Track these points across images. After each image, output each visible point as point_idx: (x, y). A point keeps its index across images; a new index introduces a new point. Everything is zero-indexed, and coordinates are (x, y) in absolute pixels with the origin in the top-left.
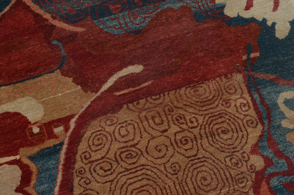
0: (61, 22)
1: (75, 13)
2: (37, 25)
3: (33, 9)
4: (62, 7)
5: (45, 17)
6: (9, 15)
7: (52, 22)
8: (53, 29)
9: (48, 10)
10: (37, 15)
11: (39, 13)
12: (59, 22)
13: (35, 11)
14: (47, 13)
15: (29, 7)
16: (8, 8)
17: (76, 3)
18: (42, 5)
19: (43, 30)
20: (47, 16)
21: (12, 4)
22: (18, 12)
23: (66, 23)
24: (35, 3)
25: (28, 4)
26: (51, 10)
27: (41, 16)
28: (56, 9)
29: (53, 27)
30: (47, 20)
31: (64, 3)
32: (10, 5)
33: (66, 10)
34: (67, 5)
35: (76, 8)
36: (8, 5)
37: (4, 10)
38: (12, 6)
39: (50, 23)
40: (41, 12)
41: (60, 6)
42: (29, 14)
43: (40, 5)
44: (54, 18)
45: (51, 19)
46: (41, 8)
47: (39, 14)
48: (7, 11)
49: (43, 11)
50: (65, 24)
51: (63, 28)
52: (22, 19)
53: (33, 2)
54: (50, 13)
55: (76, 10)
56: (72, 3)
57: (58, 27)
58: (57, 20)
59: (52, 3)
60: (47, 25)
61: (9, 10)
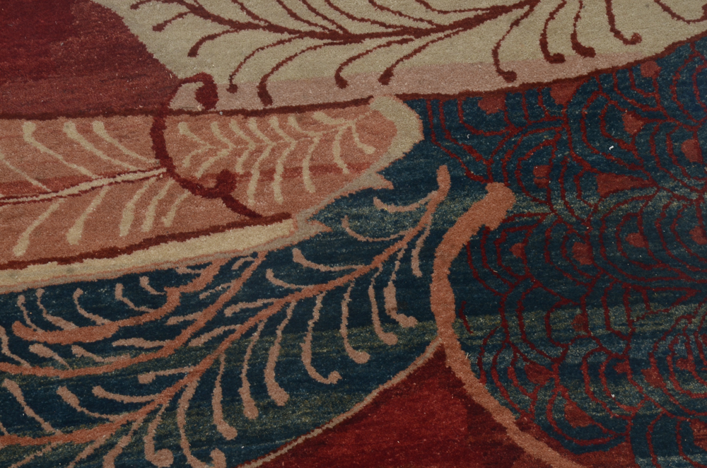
0: (541, 444)
1: (588, 424)
2: (471, 439)
3: (469, 391)
4: (551, 402)
5: (498, 419)
6: (401, 395)
7: (516, 438)
8: (515, 459)
9: (511, 402)
10: (477, 411)
11: (485, 406)
12: (535, 442)
13: (474, 398)
14: (507, 411)
15: (460, 383)
16: (402, 376)
17: (594, 399)
18: (499, 384)
19: (485, 454)
20: (506, 418)
21: (415, 368)
22: (427, 393)
23: (556, 448)
24: (478, 376)
25: (460, 375)
26: (520, 402)
27: (489, 415)
28: (533, 404)
29: (516, 451)
30: (502, 429)
31: (560, 390)
32: (411, 369)
33: (561, 412)
34: (569, 398)
35: (594, 410)
36: (403, 368)
37: (390, 379)
38: (415, 371)
39: (509, 439)
40: (489, 402)
41: (547, 398)
42: (455, 403)
43: (492, 383)
44: (523, 427)
45: (515, 428)
46: (493, 392)
47: (483, 409)
48: (398, 384)
49: (497, 403)
50: (550, 450)
51: (544, 459)
52: (432, 414)
53: (473, 371)
54: (514, 410)
55: (591, 418)
56: (584, 395)
57: (530, 456)
58: (532, 434)
59: (526, 384)
60: (500, 443)
61: (403, 382)
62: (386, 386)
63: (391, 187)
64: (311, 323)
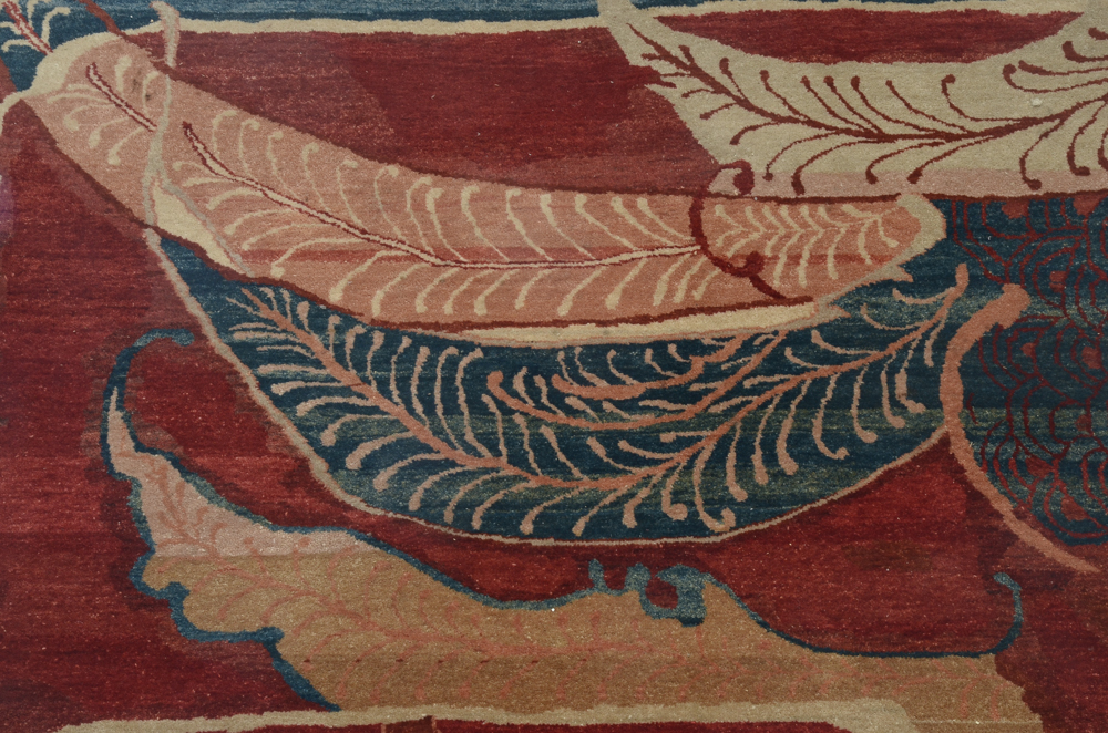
0: (1036, 533)
1: (1083, 518)
2: (969, 522)
3: (970, 477)
4: (1049, 495)
5: (996, 506)
6: (904, 475)
7: (1012, 525)
8: (1009, 545)
9: (1010, 491)
10: (975, 496)
11: (984, 493)
12: (1030, 531)
13: (974, 485)
14: (1006, 499)
15: (961, 469)
16: (906, 458)
17: (1091, 495)
18: (999, 473)
19: (981, 538)
20: (1004, 506)
21: (920, 451)
22: (929, 476)
23: (1050, 538)
24: (980, 465)
25: (962, 462)
26: (1018, 492)
27: (987, 502)
28: (1031, 495)
29: (1011, 537)
30: (999, 516)
31: (1058, 484)
32: (916, 452)
33: (1058, 505)
34: (1066, 493)
35: (1090, 506)
36: (908, 451)
37: (895, 459)
38: (920, 455)
39: (1005, 525)
40: (989, 490)
41: (1045, 491)
42: (955, 488)
43: (993, 472)
44: (1020, 516)
45: (1012, 516)
46: (993, 480)
47: (982, 495)
48: (902, 465)
49: (996, 491)
50: (1044, 539)
51: (1037, 547)
52: (933, 496)
53: (976, 459)
54: (1012, 499)
55: (1087, 513)
56: (1082, 491)
57: (1023, 543)
58: (1027, 522)
59: (1026, 476)
60: (996, 529)
61: (907, 464)
62: (891, 466)
63: (911, 280)
64: (823, 401)
